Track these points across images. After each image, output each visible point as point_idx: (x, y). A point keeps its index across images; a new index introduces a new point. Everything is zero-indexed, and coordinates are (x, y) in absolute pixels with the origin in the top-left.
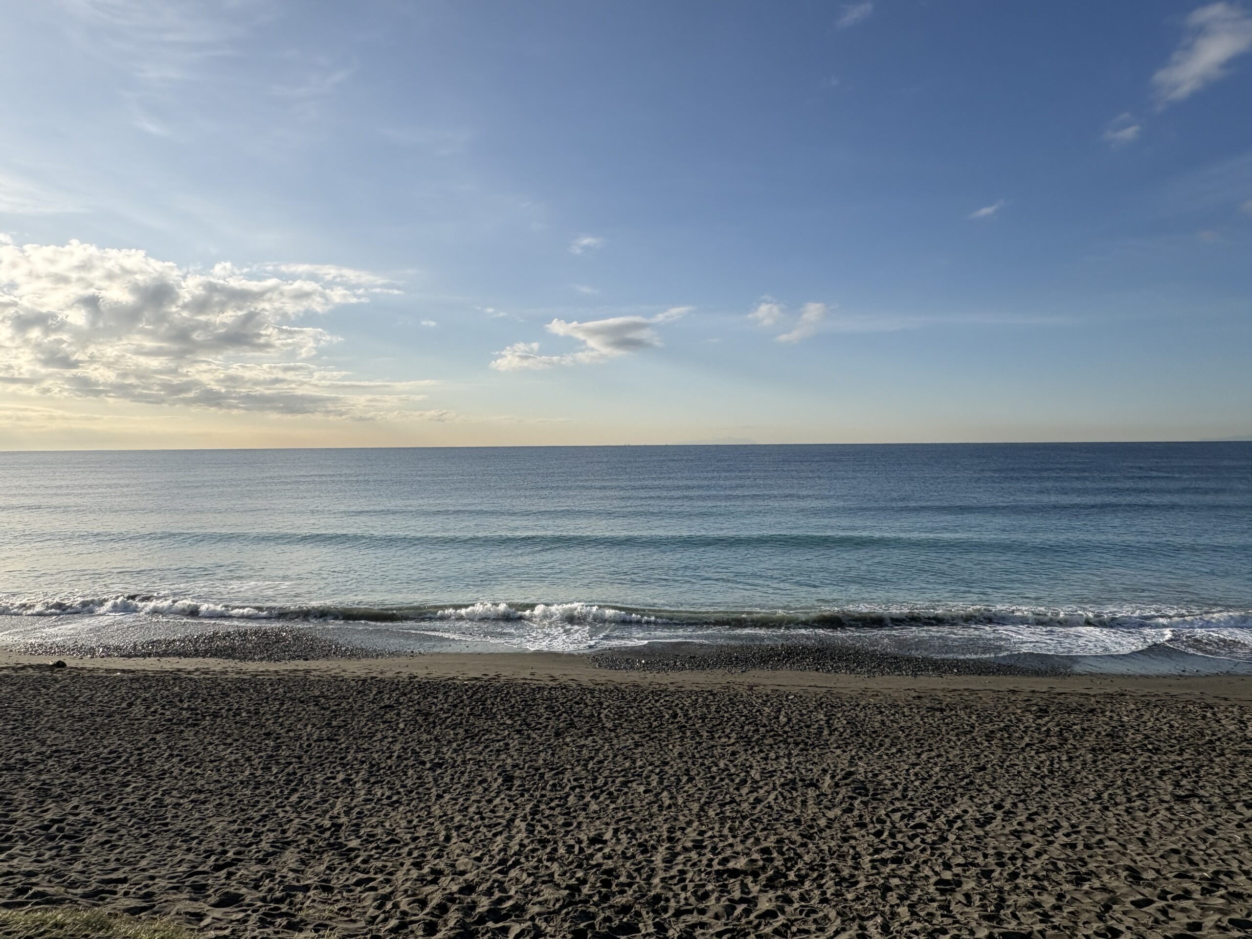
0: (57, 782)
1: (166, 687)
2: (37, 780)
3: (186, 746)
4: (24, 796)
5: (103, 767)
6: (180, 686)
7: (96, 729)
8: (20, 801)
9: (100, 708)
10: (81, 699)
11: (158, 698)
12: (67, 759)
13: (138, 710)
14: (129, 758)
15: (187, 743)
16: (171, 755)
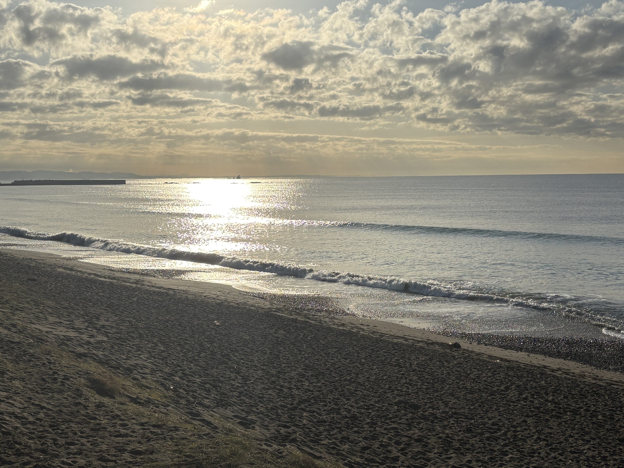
0: (456, 438)
1: (535, 379)
2: (443, 433)
3: (551, 433)
4: (435, 442)
5: (487, 435)
6: (546, 381)
7: (482, 402)
8: (433, 445)
9: (485, 386)
10: (471, 376)
11: (529, 387)
12: (463, 422)
13: (513, 394)
14: (507, 432)
15: (552, 431)
16: (539, 438)
